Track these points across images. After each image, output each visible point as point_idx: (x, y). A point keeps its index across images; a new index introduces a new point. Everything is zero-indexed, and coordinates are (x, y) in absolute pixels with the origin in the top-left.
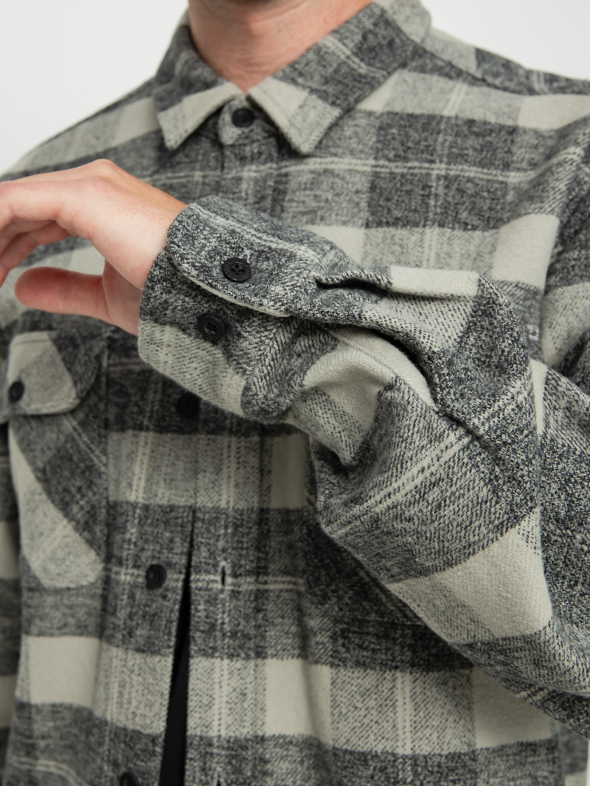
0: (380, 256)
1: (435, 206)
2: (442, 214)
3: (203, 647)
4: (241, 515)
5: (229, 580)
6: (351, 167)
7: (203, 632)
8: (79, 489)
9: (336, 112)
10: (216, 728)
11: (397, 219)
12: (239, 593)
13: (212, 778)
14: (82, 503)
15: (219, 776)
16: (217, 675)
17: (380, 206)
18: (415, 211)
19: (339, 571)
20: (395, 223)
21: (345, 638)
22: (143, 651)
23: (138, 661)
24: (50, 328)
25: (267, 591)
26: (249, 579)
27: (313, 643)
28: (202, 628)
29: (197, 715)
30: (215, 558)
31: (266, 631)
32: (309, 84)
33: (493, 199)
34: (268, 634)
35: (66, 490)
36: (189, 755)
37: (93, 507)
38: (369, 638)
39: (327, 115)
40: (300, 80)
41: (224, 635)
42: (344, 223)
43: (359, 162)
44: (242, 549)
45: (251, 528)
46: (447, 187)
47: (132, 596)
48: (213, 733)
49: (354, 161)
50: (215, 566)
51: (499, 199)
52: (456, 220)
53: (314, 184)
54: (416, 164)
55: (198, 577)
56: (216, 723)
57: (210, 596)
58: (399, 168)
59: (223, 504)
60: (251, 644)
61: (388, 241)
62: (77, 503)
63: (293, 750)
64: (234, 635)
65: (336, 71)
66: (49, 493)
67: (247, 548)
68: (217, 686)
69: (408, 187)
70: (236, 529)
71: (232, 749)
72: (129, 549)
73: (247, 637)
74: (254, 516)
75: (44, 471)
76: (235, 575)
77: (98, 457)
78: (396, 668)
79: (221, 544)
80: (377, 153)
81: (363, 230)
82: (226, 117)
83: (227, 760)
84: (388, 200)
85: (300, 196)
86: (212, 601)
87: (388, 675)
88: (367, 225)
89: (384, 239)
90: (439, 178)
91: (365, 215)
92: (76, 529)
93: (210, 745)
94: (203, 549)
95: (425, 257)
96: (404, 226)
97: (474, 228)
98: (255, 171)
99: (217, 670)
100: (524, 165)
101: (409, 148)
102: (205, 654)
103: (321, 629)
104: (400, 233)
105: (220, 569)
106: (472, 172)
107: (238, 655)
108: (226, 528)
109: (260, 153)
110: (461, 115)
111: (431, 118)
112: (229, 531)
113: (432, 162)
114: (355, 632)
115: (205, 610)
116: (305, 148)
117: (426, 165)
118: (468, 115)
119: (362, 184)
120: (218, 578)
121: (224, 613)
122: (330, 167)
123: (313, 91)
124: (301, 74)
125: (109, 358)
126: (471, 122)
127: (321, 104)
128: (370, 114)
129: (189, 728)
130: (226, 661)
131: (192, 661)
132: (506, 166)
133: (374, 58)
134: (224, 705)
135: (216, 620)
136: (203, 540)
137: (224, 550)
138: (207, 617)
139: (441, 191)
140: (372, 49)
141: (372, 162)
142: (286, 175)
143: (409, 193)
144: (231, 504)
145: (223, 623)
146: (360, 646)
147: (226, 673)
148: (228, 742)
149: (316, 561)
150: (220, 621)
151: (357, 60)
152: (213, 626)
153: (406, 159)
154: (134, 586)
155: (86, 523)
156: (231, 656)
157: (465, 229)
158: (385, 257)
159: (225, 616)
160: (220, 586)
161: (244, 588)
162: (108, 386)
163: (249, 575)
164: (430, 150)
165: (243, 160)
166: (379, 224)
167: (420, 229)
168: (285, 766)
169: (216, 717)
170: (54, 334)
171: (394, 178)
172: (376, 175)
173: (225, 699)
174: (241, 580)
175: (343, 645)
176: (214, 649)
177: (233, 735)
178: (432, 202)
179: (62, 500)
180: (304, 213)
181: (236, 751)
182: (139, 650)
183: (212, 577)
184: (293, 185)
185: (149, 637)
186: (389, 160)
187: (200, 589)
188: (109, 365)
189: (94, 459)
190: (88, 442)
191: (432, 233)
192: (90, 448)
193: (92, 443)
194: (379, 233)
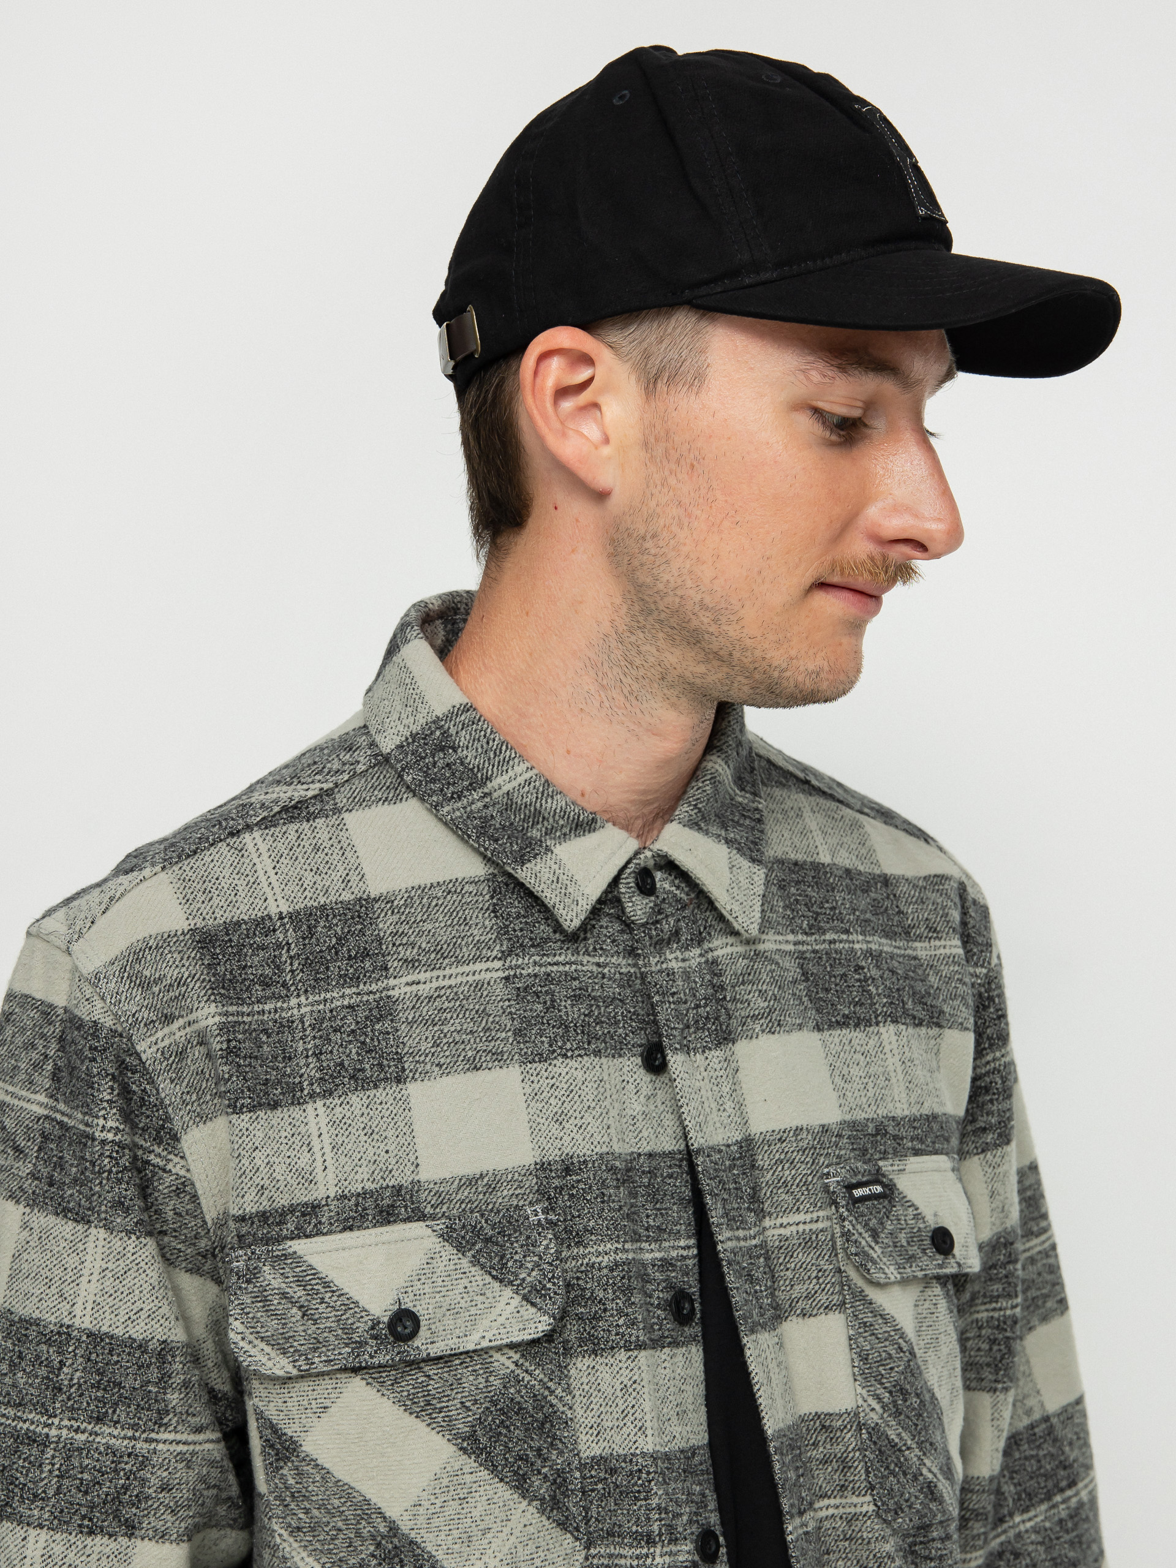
0: (846, 1069)
1: (878, 995)
2: (889, 1004)
8: (539, 1450)
11: (846, 1017)
14: (544, 1470)
17: (821, 999)
18: (860, 1003)
19: (905, 1474)
20: (842, 1024)
21: (913, 1553)
38: (934, 1545)
39: (756, 878)
42: (800, 1027)
43: (781, 938)
46: (879, 967)
49: (777, 937)
51: (926, 982)
52: (905, 1012)
53: (750, 975)
58: (819, 944)
61: (847, 1047)
62: (539, 1473)
66: (493, 1469)
69: (840, 970)
77: (561, 1399)
80: (792, 925)
81: (816, 1035)
82: (632, 882)
84: (827, 991)
85: (741, 992)
88: (818, 1028)
89: (843, 1044)
90: (865, 955)
91: (812, 1013)
92: (542, 1511)
95: (892, 1068)
96: (857, 1025)
100: (923, 930)
101: (817, 914)
103: (896, 1552)
104: (856, 1036)
106: (886, 945)
110: (836, 861)
111: (815, 866)
114: (921, 1543)
116: (755, 931)
117: (844, 937)
118: (841, 861)
119: (794, 969)
126: (848, 871)
127: (743, 862)
132: (908, 935)
139: (874, 972)
141: (792, 937)
142: (716, 962)
143: (844, 978)
149: (883, 1470)
153: (821, 930)
155: (553, 1498)
157: (914, 1025)
158: (851, 1070)
164: (837, 914)
166: (831, 1026)
167: (875, 1029)
172: (802, 955)
178: (873, 989)
179: (516, 1473)
184: (728, 978)
189: (554, 1402)
190: (546, 1380)
191: (888, 1032)
192: (548, 1388)
193: (551, 1380)
194: (834, 1037)
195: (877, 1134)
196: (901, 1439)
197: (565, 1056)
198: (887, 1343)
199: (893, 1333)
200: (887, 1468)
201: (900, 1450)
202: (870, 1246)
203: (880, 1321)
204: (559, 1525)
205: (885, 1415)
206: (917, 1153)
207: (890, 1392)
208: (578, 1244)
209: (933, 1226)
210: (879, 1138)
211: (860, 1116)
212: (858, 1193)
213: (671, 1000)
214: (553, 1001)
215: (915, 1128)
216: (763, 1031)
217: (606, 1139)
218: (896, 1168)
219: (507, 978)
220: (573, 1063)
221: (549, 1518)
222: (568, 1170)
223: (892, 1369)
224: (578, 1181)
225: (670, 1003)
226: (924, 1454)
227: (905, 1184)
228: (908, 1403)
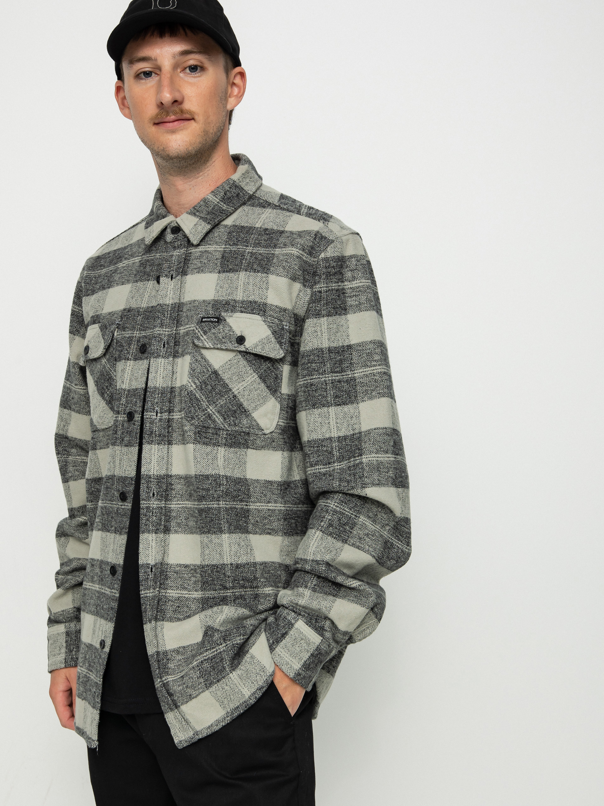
0: (223, 285)
1: (245, 263)
2: (247, 266)
3: (148, 440)
4: (164, 389)
5: (159, 415)
6: (216, 249)
7: (148, 435)
8: (107, 387)
9: (209, 227)
10: (152, 471)
11: (230, 269)
12: (162, 419)
13: (151, 491)
14: (108, 392)
15: (154, 490)
16: (153, 451)
17: (225, 264)
18: (237, 265)
19: (199, 409)
20: (229, 271)
21: (199, 434)
22: (127, 446)
23: (126, 450)
24: (99, 322)
25: (173, 419)
26: (165, 414)
27: (186, 436)
28: (148, 433)
29: (146, 467)
30: (154, 406)
31: (173, 434)
32: (201, 215)
33: (268, 261)
34: (173, 435)
35: (102, 388)
36: (142, 482)
37: (112, 394)
38: (209, 434)
39: (205, 228)
40: (197, 214)
41: (156, 436)
42: (210, 272)
43: (219, 247)
44: (164, 402)
45: (167, 394)
46: (251, 256)
47: (123, 426)
48: (151, 473)
49: (217, 247)
50: (154, 409)
51: (270, 261)
52: (252, 268)
53: (201, 256)
54: (241, 247)
55: (147, 414)
56: (152, 469)
57: (151, 421)
58: (234, 248)
59: (158, 386)
60: (166, 439)
61: (226, 278)
62: (107, 393)
63: (182, 480)
64: (160, 435)
65: (213, 209)
67: (165, 402)
68: (153, 455)
69: (236, 256)
70: (162, 395)
71: (159, 479)
73: (164, 436)
74: (169, 389)
76: (161, 413)
78: (219, 446)
79: (156, 400)
80: (226, 243)
81: (217, 274)
82: (169, 230)
83: (156, 484)
84: (228, 261)
85: (195, 262)
86: (152, 423)
87: (216, 448)
88: (219, 272)
89: (225, 278)
90: (249, 253)
91: (219, 268)
92: (106, 404)
93: (150, 478)
94: (149, 403)
95: (239, 285)
96: (233, 272)
97: (258, 272)
98: (179, 252)
99: (153, 449)
100: (282, 245)
101: (239, 241)
102: (149, 443)
103: (190, 430)
104: (231, 275)
105: (155, 411)
106: (262, 250)
107: (161, 444)
108: (158, 395)
109: (181, 245)
110: (263, 226)
111: (251, 228)
112: (159, 396)
113: (247, 246)
114: (203, 432)
115: (149, 426)
116: (195, 243)
117: (245, 248)
118: (266, 226)
119: (218, 255)
120: (155, 414)
121: (156, 427)
122: (207, 249)
123: (201, 218)
124: (198, 211)
125: (117, 332)
126: (266, 229)
127: (203, 223)
128: (226, 226)
129: (142, 472)
130: (157, 446)
131: (143, 446)
132: (275, 246)
133: (230, 202)
134: (155, 462)
135: (153, 430)
136: (150, 400)
137: (157, 403)
138: (150, 429)
139: (248, 257)
140: (229, 198)
141: (224, 246)
142: (190, 253)
143: (236, 258)
144: (161, 385)
145: (155, 431)
146: (205, 437)
147: (156, 450)
148: (157, 476)
149: (190, 405)
150: (154, 430)
151: (222, 204)
152: (152, 432)
153: (237, 245)
154: (124, 421)
155: (110, 401)
156: (158, 444)
157: (255, 272)
158: (225, 285)
159: (156, 428)
160: (155, 417)
161: (164, 417)
162: (117, 343)
163: (165, 412)
164: (247, 241)
165: (175, 248)
166: (224, 272)
167: (238, 273)
168: (179, 486)
169: (153, 467)
170: (100, 324)
171: (231, 252)
172: (225, 251)
173: (156, 460)
174: (163, 414)
175: (199, 436)
176: (152, 441)
177: (159, 474)
178: (244, 262)
180: (196, 269)
181: (160, 480)
182: (126, 446)
183: (152, 414)
184: (192, 257)
185: (129, 440)
186: (231, 245)
187: (147, 418)
188: (117, 335)
189: (112, 374)
190: (110, 367)
191: (242, 275)
192: (110, 370)
193: (111, 367)
194: (223, 275)
195: (226, 304)
196: (201, 398)
197: (141, 281)
198: (204, 368)
199: (207, 365)
200: (192, 404)
201: (199, 401)
202: (202, 336)
203: (204, 361)
204: (110, 408)
205: (196, 389)
206: (242, 312)
207: (201, 383)
208: (124, 331)
209: (238, 335)
210: (226, 305)
211: (221, 298)
212: (204, 320)
213: (168, 263)
214: (146, 266)
215: (243, 304)
216: (196, 272)
217: (140, 303)
218: (228, 315)
219: (140, 261)
220: (142, 283)
221: (108, 406)
222: (129, 311)
223: (203, 376)
224: (130, 314)
225: (167, 263)
226: (209, 405)
227: (229, 320)
228: (207, 387)
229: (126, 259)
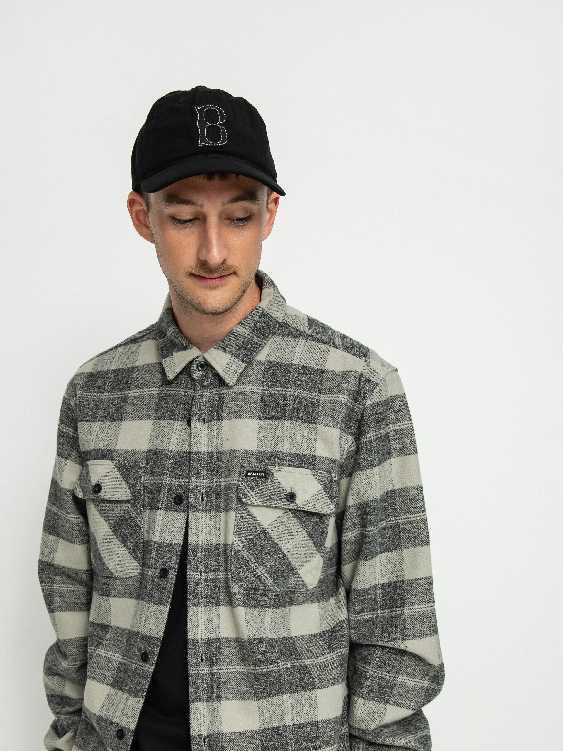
0: (266, 433)
1: (289, 410)
2: (292, 413)
3: (193, 602)
4: (207, 547)
5: (203, 574)
6: (252, 390)
7: (193, 596)
8: (131, 534)
9: (244, 365)
10: (200, 635)
11: (273, 416)
12: (208, 579)
13: (199, 656)
14: (131, 540)
15: (202, 655)
16: (200, 613)
17: (265, 409)
18: (280, 412)
19: (248, 570)
20: (272, 418)
21: (248, 596)
22: (157, 604)
23: (154, 608)
24: (112, 459)
25: (219, 578)
26: (212, 574)
27: (235, 598)
28: (193, 594)
29: (192, 631)
30: (197, 565)
31: (220, 595)
33: (314, 407)
34: (220, 596)
35: (124, 535)
36: (189, 647)
37: (137, 542)
38: (258, 596)
39: (240, 367)
40: (227, 348)
41: (202, 597)
42: (250, 417)
43: (255, 387)
44: (209, 561)
45: (212, 552)
46: (294, 401)
47: (153, 581)
48: (199, 637)
49: (253, 387)
50: (197, 568)
51: (316, 408)
52: (298, 417)
53: (235, 399)
54: (281, 389)
55: (190, 573)
56: (200, 633)
57: (195, 581)
58: (273, 391)
59: (200, 543)
60: (213, 600)
61: (269, 426)
62: (130, 541)
63: (232, 644)
64: (206, 597)
65: (243, 342)
66: (117, 536)
67: (211, 561)
68: (200, 618)
69: (277, 400)
70: (206, 553)
71: (207, 644)
72: (152, 561)
73: (212, 597)
74: (213, 547)
75: (114, 525)
76: (206, 572)
77: (140, 521)
78: (267, 607)
79: (199, 559)
80: (264, 384)
81: (258, 421)
82: (194, 366)
83: (205, 648)
84: (269, 407)
85: (230, 404)
86: (197, 583)
87: (263, 610)
88: (260, 419)
89: (268, 425)
90: (290, 396)
91: (259, 413)
93: (198, 642)
94: (192, 561)
95: (285, 435)
96: (276, 419)
97: (305, 422)
98: (210, 392)
99: (200, 612)
100: (327, 391)
101: (277, 381)
102: (194, 605)
103: (239, 593)
104: (274, 423)
105: (199, 570)
106: (305, 394)
107: (208, 605)
108: (201, 552)
109: (211, 384)
110: (300, 363)
111: (288, 365)
112: (203, 554)
113: (288, 388)
114: (252, 594)
115: (194, 587)
116: (231, 384)
117: (285, 389)
118: (304, 363)
119: (257, 398)
120: (199, 574)
121: (202, 588)
122: (243, 390)
123: (233, 354)
124: (227, 346)
125: (144, 476)
126: (305, 367)
127: (237, 361)
128: (260, 362)
129: (188, 636)
130: (203, 608)
131: (188, 608)
132: (320, 391)
133: (261, 333)
134: (203, 625)
135: (199, 591)
136: (192, 558)
137: (201, 562)
138: (195, 590)
139: (291, 402)
140: (259, 329)
141: (261, 388)
142: (223, 394)
143: (278, 403)
144: (203, 543)
145: (201, 592)
146: (254, 600)
147: (203, 612)
148: (206, 641)
149: (238, 565)
150: (200, 591)
151: (252, 335)
152: (197, 593)
153: (276, 386)
154: (154, 576)
155: (134, 549)
156: (205, 606)
157: (302, 422)
158: (268, 434)
159: (202, 589)
160: (200, 577)
161: (210, 577)
162: (144, 489)
163: (212, 572)
164: (286, 382)
165: (204, 387)
166: (265, 418)
167: (283, 421)
168: (228, 650)
169: (200, 631)
170: (115, 462)
171: (271, 396)
172: (263, 394)
173: (203, 623)
174: (209, 574)
175: (247, 599)
176: (198, 603)
177: (208, 638)
178: (287, 408)
179: (123, 539)
181: (209, 644)
182: (155, 603)
183: (196, 573)
184: (226, 399)
185: (160, 598)
186: (269, 387)
187: (191, 579)
188: (144, 480)
189: (137, 521)
190: (135, 514)
191: (288, 423)
192: (136, 517)
193: (137, 514)
194: (265, 422)
195: (271, 457)
196: (249, 558)
197: (164, 419)
198: (252, 526)
199: (254, 523)
200: (240, 565)
201: (248, 561)
202: (248, 492)
203: (251, 518)
204: (134, 558)
205: (244, 549)
206: (290, 466)
207: (248, 542)
209: (289, 491)
210: (272, 458)
211: (266, 450)
212: (249, 474)
213: (199, 404)
214: (167, 402)
215: (291, 457)
216: (233, 417)
217: (167, 445)
218: (276, 469)
219: (158, 394)
220: (166, 421)
221: (131, 555)
222: (155, 453)
223: (251, 534)
224: (157, 457)
225: (198, 405)
226: (259, 565)
227: (277, 475)
228: (256, 547)
229: (136, 387)
